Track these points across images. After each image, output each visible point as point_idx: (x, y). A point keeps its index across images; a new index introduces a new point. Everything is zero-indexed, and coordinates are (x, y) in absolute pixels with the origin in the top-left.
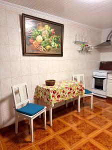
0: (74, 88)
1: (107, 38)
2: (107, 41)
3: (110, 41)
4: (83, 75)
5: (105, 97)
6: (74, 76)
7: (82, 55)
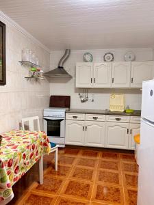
0: (37, 144)
1: (59, 64)
2: (59, 67)
3: (62, 68)
4: (37, 118)
5: (64, 146)
6: (23, 121)
7: (31, 85)
